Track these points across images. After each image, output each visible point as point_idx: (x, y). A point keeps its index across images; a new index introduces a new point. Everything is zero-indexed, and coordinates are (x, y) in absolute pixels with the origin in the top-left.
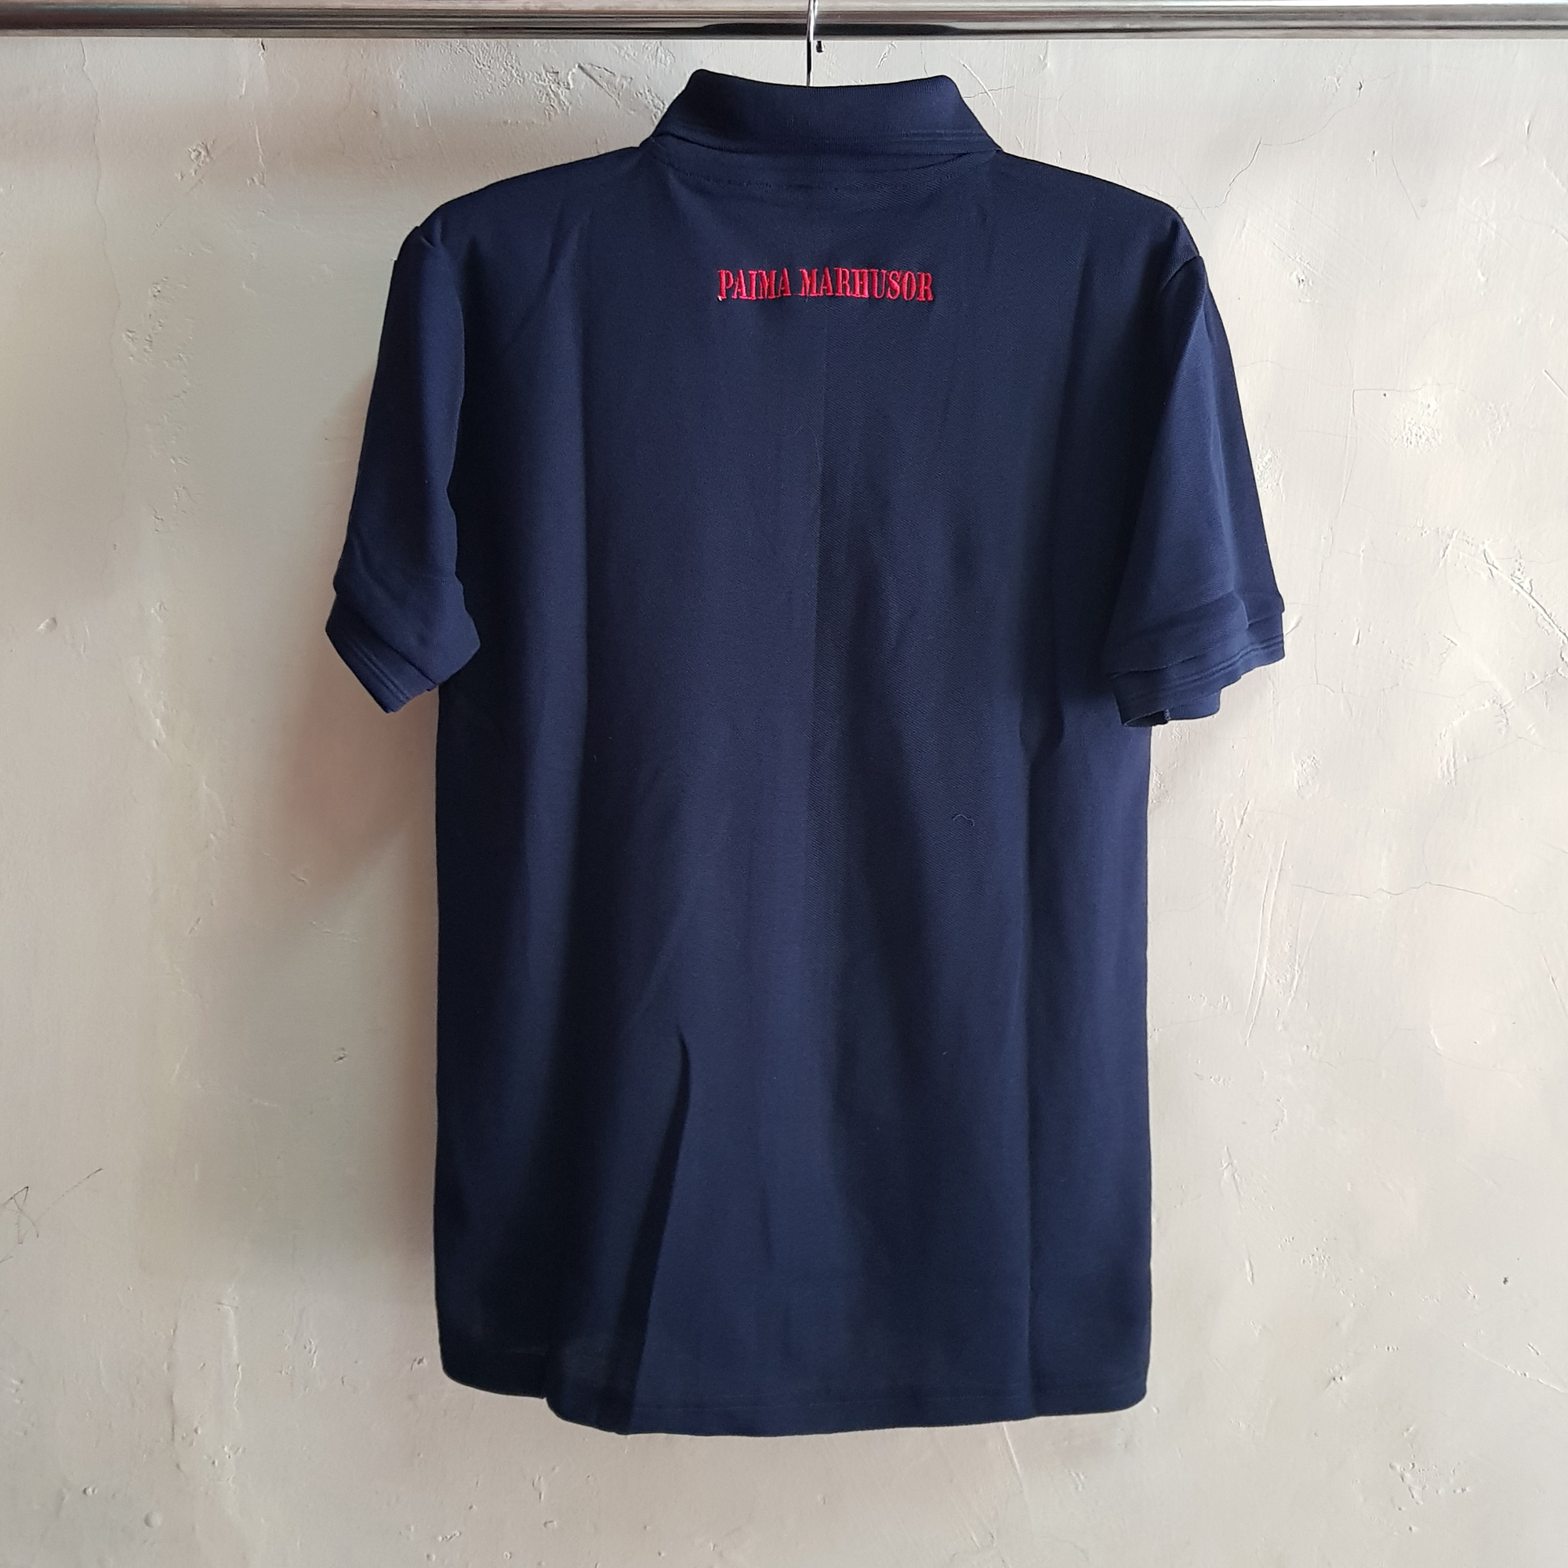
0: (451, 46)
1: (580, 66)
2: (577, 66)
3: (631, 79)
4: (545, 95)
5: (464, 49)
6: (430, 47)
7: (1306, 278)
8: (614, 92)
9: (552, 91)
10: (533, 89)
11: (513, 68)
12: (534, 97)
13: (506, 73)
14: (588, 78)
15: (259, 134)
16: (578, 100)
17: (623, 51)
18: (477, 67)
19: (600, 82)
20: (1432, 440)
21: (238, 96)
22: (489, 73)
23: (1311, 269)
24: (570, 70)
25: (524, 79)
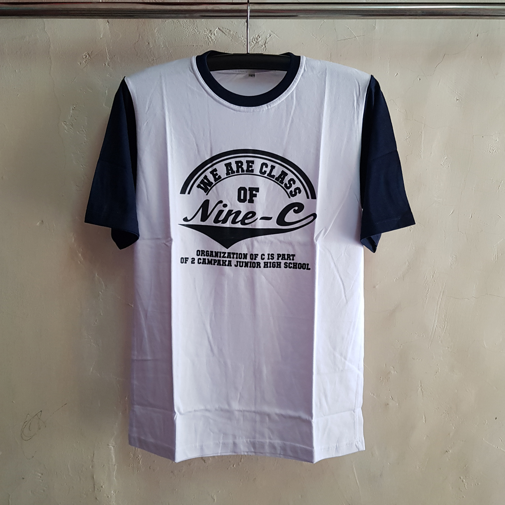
0: (174, 22)
1: (219, 28)
2: (217, 28)
3: (236, 32)
4: (207, 37)
5: (179, 23)
6: (166, 22)
7: (459, 98)
8: (230, 37)
9: (209, 36)
10: (203, 35)
11: (195, 29)
12: (203, 38)
13: (193, 31)
14: (221, 32)
15: (107, 50)
16: (218, 39)
17: (233, 24)
18: (183, 29)
19: (226, 33)
20: (497, 151)
21: (100, 38)
22: (187, 31)
23: (461, 96)
24: (215, 29)
25: (199, 32)
